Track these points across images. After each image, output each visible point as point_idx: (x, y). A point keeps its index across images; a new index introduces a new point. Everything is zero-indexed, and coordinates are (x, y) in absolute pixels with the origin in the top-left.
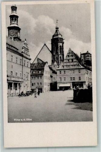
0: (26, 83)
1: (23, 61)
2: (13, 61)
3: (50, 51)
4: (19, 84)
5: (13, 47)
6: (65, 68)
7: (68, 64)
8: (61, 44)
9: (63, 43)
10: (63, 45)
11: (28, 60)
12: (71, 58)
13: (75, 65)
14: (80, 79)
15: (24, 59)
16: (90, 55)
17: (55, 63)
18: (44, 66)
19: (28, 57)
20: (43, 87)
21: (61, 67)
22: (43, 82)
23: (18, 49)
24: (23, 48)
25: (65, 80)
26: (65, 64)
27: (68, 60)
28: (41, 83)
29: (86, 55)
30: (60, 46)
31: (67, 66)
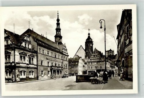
0: (66, 70)
1: (63, 57)
2: (56, 57)
3: (84, 50)
4: (61, 71)
5: (57, 49)
6: (92, 61)
7: (94, 58)
8: (91, 45)
9: (93, 44)
10: (92, 46)
11: (66, 56)
12: (96, 54)
13: (96, 59)
14: (101, 68)
15: (64, 56)
16: (112, 52)
17: (87, 58)
18: (79, 60)
19: (66, 54)
20: (78, 72)
21: (89, 60)
22: (78, 69)
23: (60, 50)
24: (63, 49)
25: (92, 68)
26: (92, 58)
27: (94, 56)
28: (77, 70)
29: (109, 52)
30: (91, 46)
31: (93, 59)
